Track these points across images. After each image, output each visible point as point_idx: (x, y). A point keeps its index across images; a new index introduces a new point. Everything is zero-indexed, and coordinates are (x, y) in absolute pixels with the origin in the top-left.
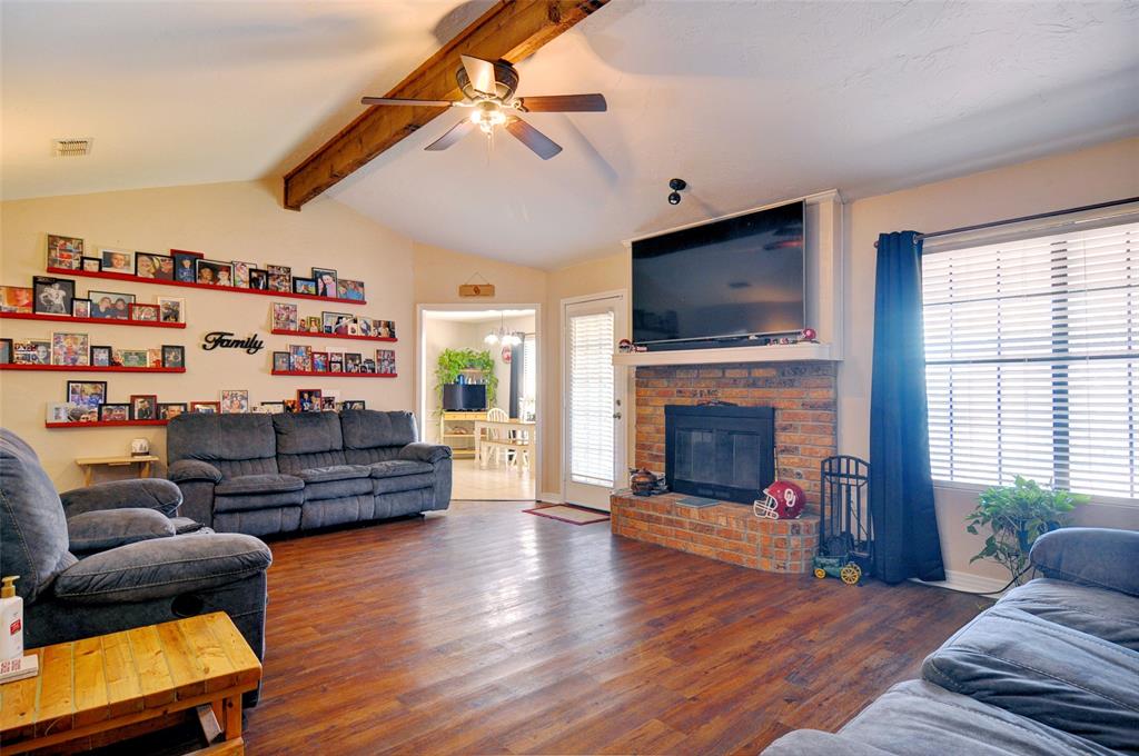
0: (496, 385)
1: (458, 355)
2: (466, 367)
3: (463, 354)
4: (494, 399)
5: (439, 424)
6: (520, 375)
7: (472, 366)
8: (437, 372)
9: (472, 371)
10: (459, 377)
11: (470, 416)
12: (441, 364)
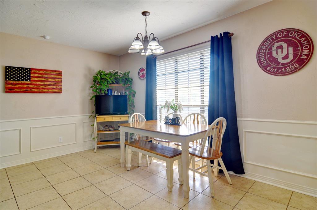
0: (134, 96)
1: (106, 75)
2: (113, 83)
3: (110, 74)
4: (133, 105)
5: (93, 125)
6: (154, 94)
7: (117, 83)
8: (92, 87)
9: (117, 86)
10: (108, 90)
11: (116, 118)
12: (95, 81)
